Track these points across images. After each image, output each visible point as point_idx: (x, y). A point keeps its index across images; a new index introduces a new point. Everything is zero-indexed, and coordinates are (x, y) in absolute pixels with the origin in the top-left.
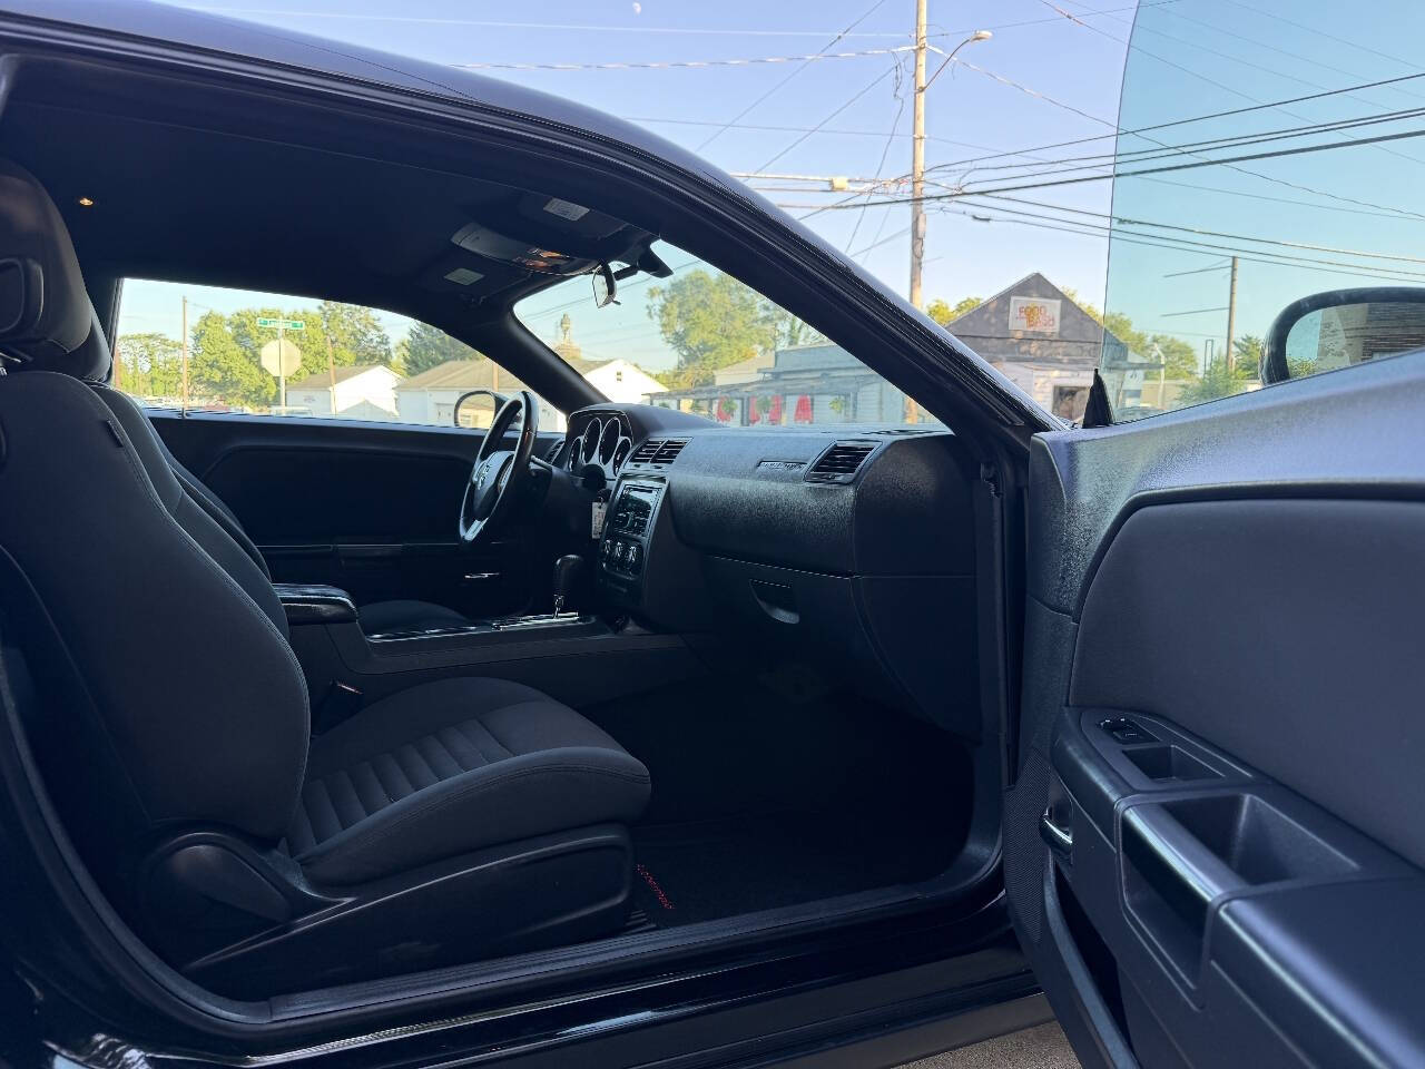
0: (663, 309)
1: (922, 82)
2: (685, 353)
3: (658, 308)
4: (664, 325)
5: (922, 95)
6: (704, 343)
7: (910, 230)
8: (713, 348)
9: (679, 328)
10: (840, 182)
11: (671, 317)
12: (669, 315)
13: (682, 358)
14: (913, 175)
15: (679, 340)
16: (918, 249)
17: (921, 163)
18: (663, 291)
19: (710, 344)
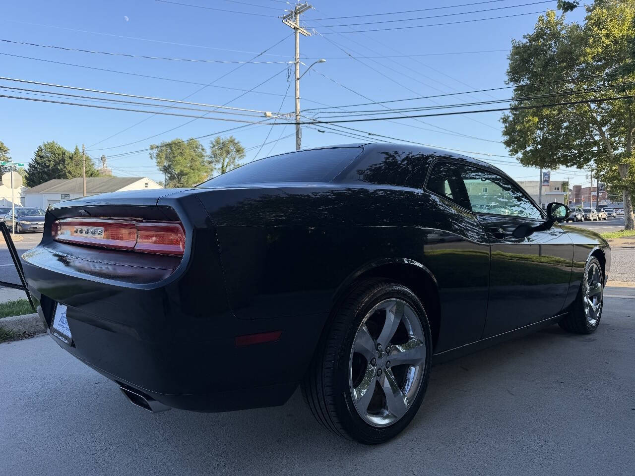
0: (158, 155)
1: (298, 76)
2: (169, 175)
3: (155, 154)
4: (158, 163)
5: (298, 82)
6: (181, 171)
7: (295, 134)
8: (186, 174)
9: (166, 164)
10: (269, 114)
11: (162, 159)
12: (161, 158)
13: (167, 177)
14: (296, 113)
15: (166, 170)
16: (299, 142)
17: (298, 108)
18: (157, 147)
19: (185, 172)
